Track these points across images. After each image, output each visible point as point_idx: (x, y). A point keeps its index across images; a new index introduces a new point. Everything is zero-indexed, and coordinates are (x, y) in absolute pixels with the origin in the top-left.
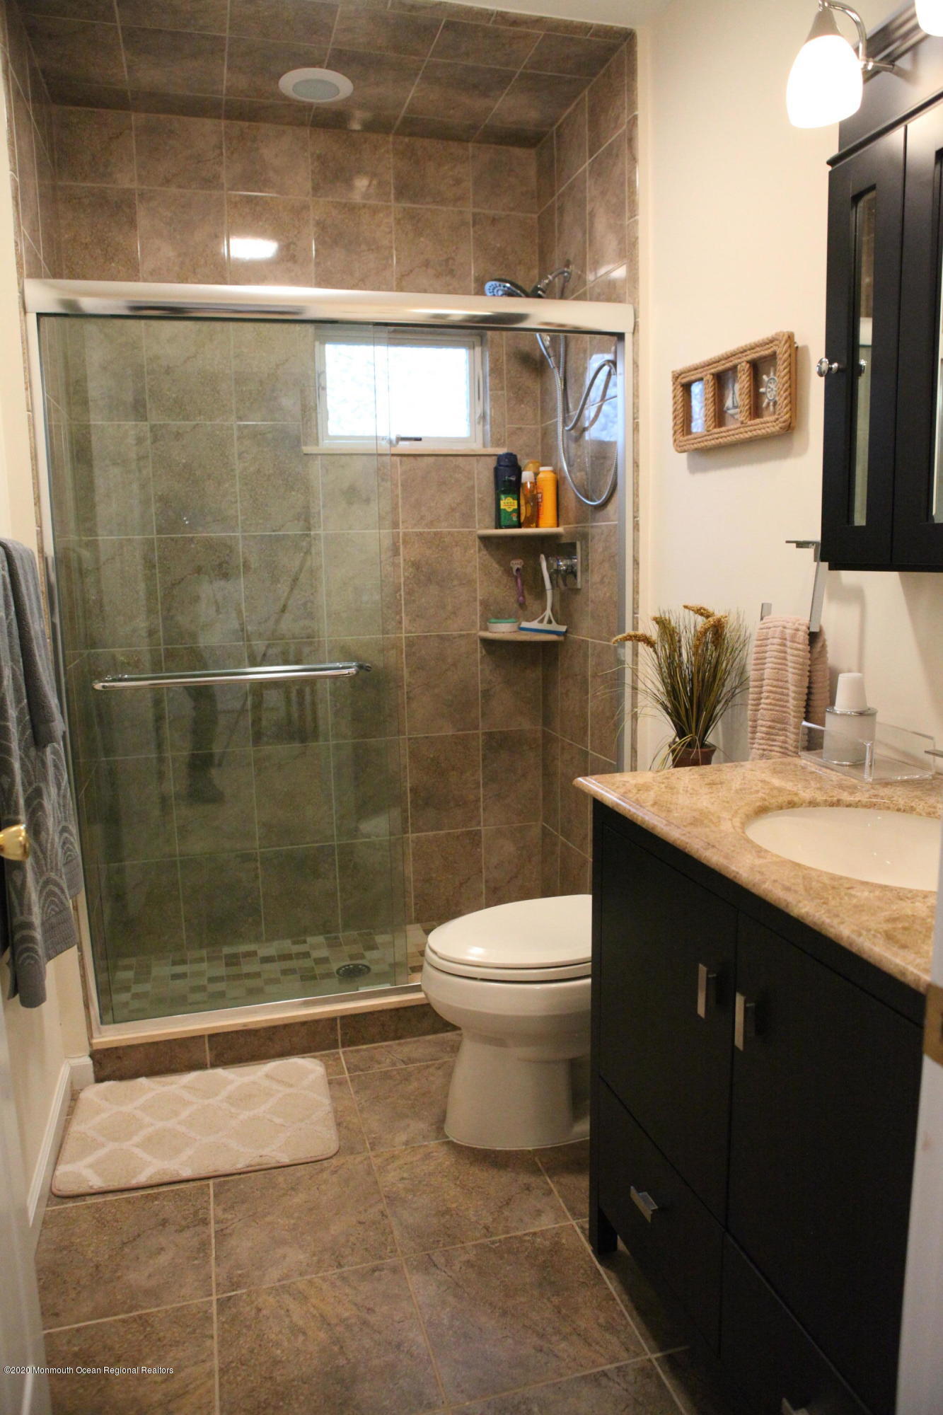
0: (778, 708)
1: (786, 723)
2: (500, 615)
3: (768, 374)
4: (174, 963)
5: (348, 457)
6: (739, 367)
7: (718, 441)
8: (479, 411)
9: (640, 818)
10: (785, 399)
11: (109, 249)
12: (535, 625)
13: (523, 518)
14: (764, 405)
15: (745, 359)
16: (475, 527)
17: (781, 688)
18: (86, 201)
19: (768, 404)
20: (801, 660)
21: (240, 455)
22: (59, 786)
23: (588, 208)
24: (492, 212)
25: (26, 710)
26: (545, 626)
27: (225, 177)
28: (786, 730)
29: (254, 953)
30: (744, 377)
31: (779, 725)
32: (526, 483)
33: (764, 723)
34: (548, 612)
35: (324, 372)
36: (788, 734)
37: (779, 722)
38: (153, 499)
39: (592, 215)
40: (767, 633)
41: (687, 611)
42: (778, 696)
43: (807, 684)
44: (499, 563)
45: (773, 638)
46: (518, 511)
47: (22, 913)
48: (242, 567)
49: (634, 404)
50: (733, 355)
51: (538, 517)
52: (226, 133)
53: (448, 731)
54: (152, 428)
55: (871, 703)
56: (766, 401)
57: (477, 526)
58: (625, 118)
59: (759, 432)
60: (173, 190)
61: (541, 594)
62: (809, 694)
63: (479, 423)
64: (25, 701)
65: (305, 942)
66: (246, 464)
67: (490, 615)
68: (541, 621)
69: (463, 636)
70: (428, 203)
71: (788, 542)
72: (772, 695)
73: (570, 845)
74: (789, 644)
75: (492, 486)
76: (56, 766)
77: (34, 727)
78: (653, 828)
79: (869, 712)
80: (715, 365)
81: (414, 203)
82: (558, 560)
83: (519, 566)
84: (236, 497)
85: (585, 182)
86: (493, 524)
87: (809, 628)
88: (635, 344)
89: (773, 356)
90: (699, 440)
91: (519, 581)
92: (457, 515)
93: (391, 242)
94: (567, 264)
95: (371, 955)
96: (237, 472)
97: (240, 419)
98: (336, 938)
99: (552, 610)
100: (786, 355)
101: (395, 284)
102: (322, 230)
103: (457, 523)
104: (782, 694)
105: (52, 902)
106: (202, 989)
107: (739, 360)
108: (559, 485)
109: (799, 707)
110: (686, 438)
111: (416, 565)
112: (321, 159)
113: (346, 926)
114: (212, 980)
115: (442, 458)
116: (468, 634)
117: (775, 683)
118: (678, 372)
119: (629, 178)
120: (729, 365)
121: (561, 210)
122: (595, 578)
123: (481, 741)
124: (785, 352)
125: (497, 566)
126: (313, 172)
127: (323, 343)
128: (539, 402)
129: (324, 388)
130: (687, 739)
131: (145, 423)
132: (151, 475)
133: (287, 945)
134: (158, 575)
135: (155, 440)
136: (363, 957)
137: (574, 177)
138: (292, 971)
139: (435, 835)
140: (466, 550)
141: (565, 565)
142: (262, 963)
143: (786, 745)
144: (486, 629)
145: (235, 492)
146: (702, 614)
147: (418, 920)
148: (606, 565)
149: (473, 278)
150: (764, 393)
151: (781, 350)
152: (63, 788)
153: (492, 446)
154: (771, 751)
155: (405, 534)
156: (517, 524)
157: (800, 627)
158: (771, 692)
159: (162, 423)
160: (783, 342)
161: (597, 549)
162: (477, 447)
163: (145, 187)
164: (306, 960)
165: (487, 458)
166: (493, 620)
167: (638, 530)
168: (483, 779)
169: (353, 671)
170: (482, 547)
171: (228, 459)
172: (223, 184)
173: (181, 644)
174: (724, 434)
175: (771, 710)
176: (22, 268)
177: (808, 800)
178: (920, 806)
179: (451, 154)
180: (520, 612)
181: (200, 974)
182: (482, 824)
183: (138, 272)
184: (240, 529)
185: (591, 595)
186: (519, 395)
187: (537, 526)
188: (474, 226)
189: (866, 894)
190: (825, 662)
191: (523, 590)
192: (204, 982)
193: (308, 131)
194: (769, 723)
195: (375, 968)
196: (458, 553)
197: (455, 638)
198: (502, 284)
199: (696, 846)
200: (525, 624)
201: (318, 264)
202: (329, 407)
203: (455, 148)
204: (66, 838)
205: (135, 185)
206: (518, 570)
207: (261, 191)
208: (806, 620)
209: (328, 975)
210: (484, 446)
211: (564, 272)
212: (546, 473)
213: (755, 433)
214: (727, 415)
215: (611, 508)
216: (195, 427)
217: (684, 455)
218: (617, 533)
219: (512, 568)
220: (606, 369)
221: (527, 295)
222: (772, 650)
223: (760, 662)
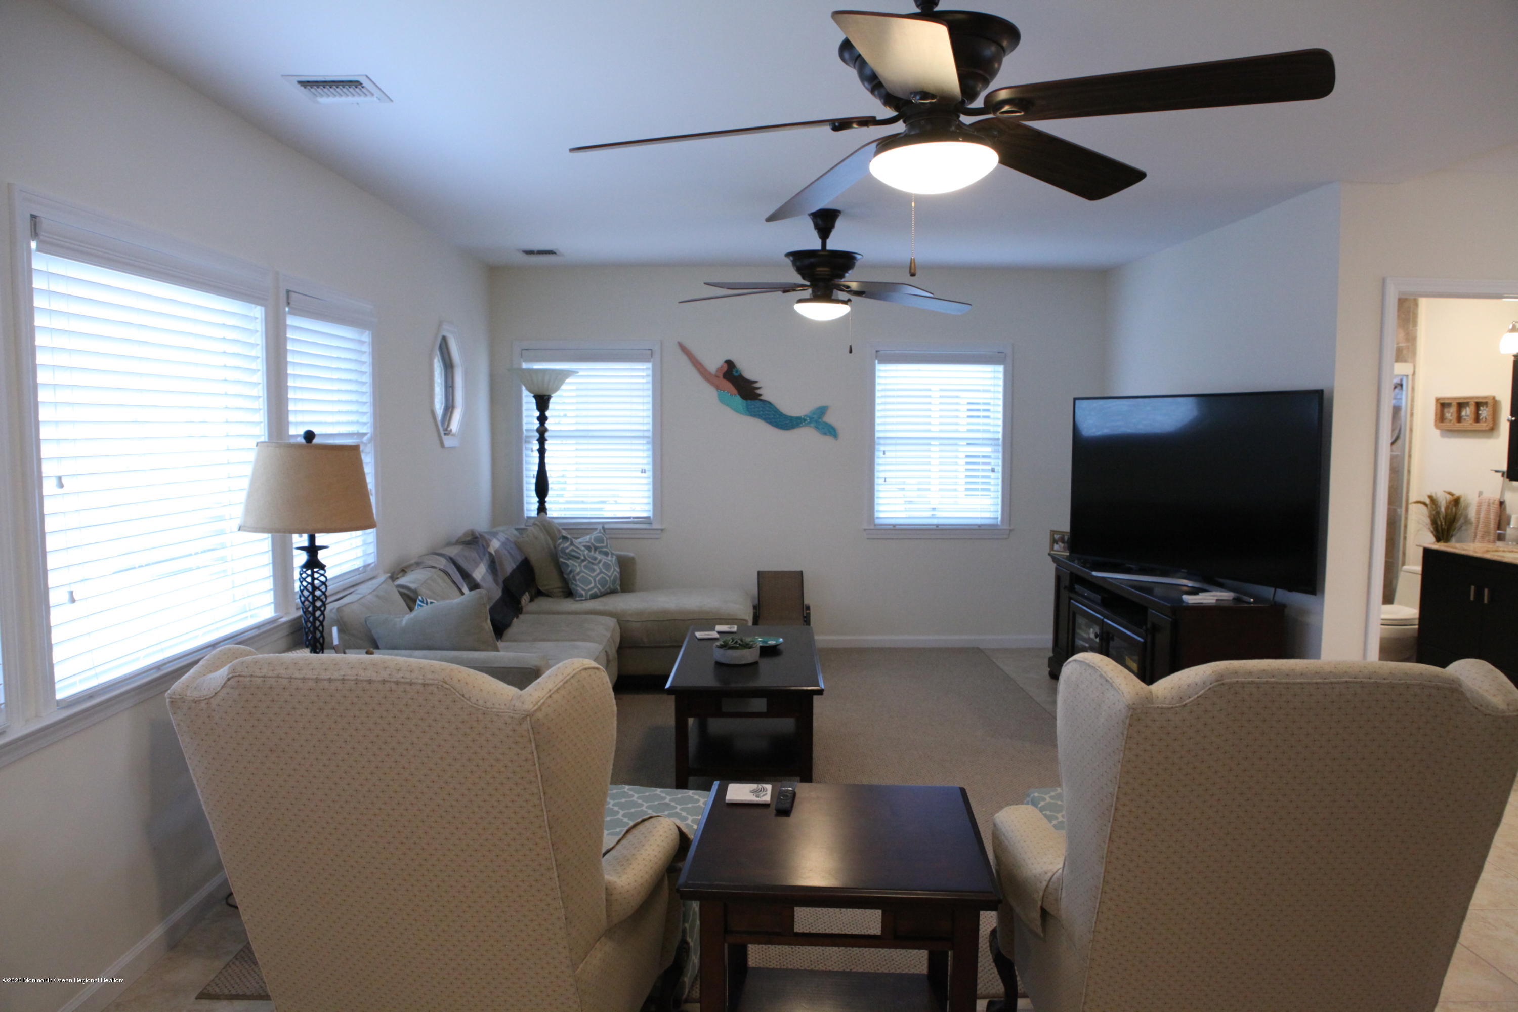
0: (1485, 527)
1: (1489, 533)
3: (1483, 409)
6: (1469, 403)
7: (1457, 428)
10: (1491, 419)
14: (1481, 419)
15: (1473, 401)
19: (1483, 419)
20: (1497, 511)
28: (1489, 535)
30: (1472, 407)
33: (1481, 533)
37: (1486, 533)
40: (1482, 502)
42: (1486, 523)
43: (1499, 519)
45: (1485, 504)
50: (1468, 398)
59: (1478, 428)
62: (1500, 522)
71: (1492, 471)
72: (1484, 523)
74: (1491, 506)
80: (1458, 400)
87: (1500, 500)
89: (1486, 403)
90: (1448, 426)
100: (1492, 404)
104: (1488, 522)
107: (1470, 401)
109: (1495, 526)
110: (1440, 424)
117: (1485, 520)
118: (1439, 398)
120: (1465, 402)
124: (1492, 402)
143: (1489, 540)
146: (1450, 495)
150: (1481, 415)
151: (1490, 401)
154: (1483, 542)
157: (1496, 500)
160: (1491, 399)
174: (1460, 426)
175: (1482, 528)
190: (1506, 512)
194: (1483, 533)
208: (1498, 498)
213: (1475, 428)
214: (1462, 419)
217: (1438, 430)
222: (1484, 508)
223: (1478, 512)
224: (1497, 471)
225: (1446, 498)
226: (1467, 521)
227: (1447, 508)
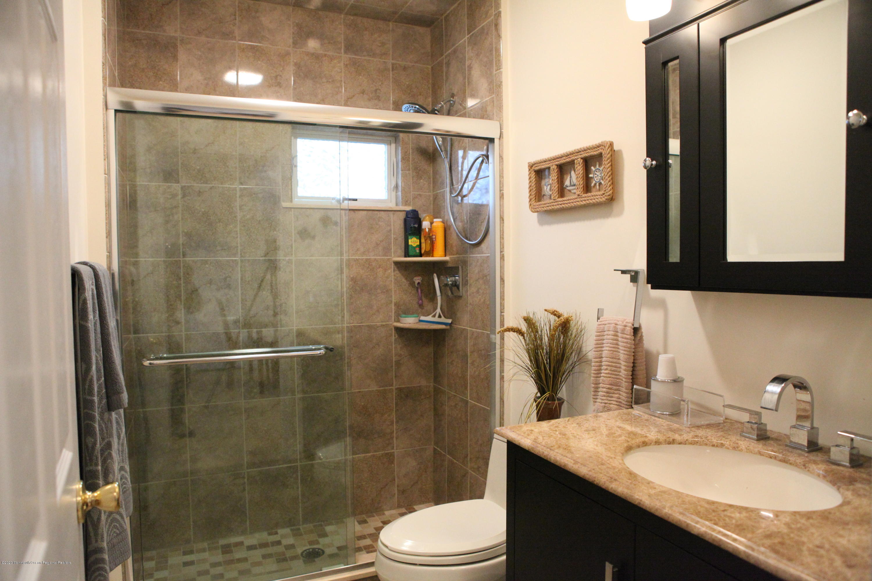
0: (613, 376)
1: (619, 386)
2: (407, 312)
3: (595, 166)
4: (185, 553)
5: (311, 210)
6: (576, 161)
7: (561, 206)
8: (394, 184)
9: (552, 458)
10: (609, 181)
11: (159, 72)
12: (429, 318)
13: (423, 251)
14: (593, 185)
15: (580, 156)
16: (391, 256)
17: (616, 363)
18: (145, 42)
19: (595, 184)
20: (629, 345)
21: (241, 207)
22: (119, 438)
23: (467, 63)
24: (403, 63)
25: (103, 386)
26: (436, 319)
27: (237, 33)
28: (619, 390)
29: (241, 543)
30: (579, 167)
31: (615, 387)
32: (426, 229)
33: (605, 386)
34: (438, 311)
35: (296, 156)
36: (621, 393)
37: (615, 386)
38: (181, 234)
39: (470, 68)
40: (604, 328)
41: (546, 312)
42: (614, 368)
43: (632, 361)
44: (406, 279)
45: (608, 331)
46: (420, 246)
47: (96, 541)
48: (240, 280)
49: (500, 181)
50: (572, 154)
51: (433, 251)
52: (239, 6)
53: (374, 388)
54: (183, 188)
55: (680, 374)
56: (594, 182)
57: (393, 256)
58: (493, 12)
59: (591, 201)
60: (203, 39)
61: (433, 298)
62: (634, 367)
63: (393, 191)
64: (103, 379)
65: (276, 533)
66: (245, 213)
67: (400, 312)
68: (434, 316)
69: (384, 325)
70: (364, 56)
71: (615, 270)
72: (609, 368)
73: (455, 461)
74: (620, 335)
75: (402, 230)
76: (118, 423)
77: (108, 397)
78: (565, 465)
79: (679, 380)
80: (558, 160)
81: (356, 55)
82: (447, 277)
83: (419, 281)
84: (237, 234)
85: (465, 48)
86: (403, 254)
87: (633, 325)
88: (501, 145)
89: (600, 155)
90: (548, 205)
91: (419, 290)
92: (380, 248)
93: (341, 77)
94: (453, 96)
95: (323, 541)
96: (239, 218)
97: (241, 184)
98: (299, 529)
99: (441, 309)
100: (609, 155)
101: (343, 103)
102: (298, 68)
103: (381, 253)
104: (616, 367)
105: (115, 527)
106: (207, 572)
107: (576, 157)
108: (446, 230)
109: (628, 375)
110: (538, 203)
111: (354, 280)
112: (299, 26)
113: (306, 520)
114: (214, 565)
115: (371, 212)
116: (386, 324)
117: (611, 360)
118: (533, 163)
119: (496, 48)
120: (568, 160)
121: (448, 64)
122: (473, 289)
123: (394, 394)
124: (609, 153)
125: (405, 281)
126: (293, 33)
127: (296, 138)
128: (432, 179)
129: (296, 166)
130: (547, 395)
131: (178, 184)
132: (180, 219)
133: (263, 536)
134: (183, 285)
135: (184, 196)
136: (318, 543)
137: (457, 45)
138: (270, 556)
139: (364, 457)
140: (386, 270)
141: (451, 281)
142: (248, 550)
143: (620, 400)
144: (399, 321)
145: (237, 231)
146: (555, 315)
147: (354, 514)
148: (481, 281)
149: (391, 102)
150: (591, 178)
151: (606, 153)
152: (122, 438)
153: (402, 205)
154: (610, 404)
155: (348, 260)
156: (419, 254)
157: (627, 324)
158: (609, 366)
159: (189, 185)
160: (607, 147)
161: (473, 271)
162: (392, 205)
163: (184, 36)
164: (278, 546)
165: (399, 213)
166: (404, 316)
167: (504, 260)
168: (396, 418)
169: (322, 351)
170: (396, 269)
171: (232, 209)
172: (235, 37)
173: (197, 331)
174: (566, 202)
175: (609, 377)
176: (106, 80)
177: (654, 440)
178: (727, 443)
179: (379, 28)
180: (420, 310)
181: (204, 561)
182: (395, 448)
183: (177, 88)
184: (239, 256)
185: (470, 300)
186: (418, 173)
187: (432, 256)
188: (393, 70)
189: (738, 515)
190: (642, 347)
191: (421, 296)
192: (207, 566)
193: (291, 9)
194: (608, 386)
195: (328, 551)
196: (381, 272)
197: (378, 327)
198: (414, 106)
199: (603, 480)
200: (423, 318)
201: (295, 89)
202: (298, 178)
203: (381, 24)
204: (123, 475)
205: (178, 34)
206: (419, 283)
207: (260, 43)
208: (630, 319)
209: (294, 558)
210: (397, 205)
211: (450, 101)
212: (437, 221)
213: (588, 202)
214: (566, 190)
215: (484, 246)
216: (211, 188)
217: (536, 214)
218: (489, 261)
219: (414, 282)
220: (481, 159)
221: (429, 113)
222: (608, 339)
223: (599, 346)
224: (624, 272)
225: (550, 322)
226: (582, 359)
227: (551, 338)
